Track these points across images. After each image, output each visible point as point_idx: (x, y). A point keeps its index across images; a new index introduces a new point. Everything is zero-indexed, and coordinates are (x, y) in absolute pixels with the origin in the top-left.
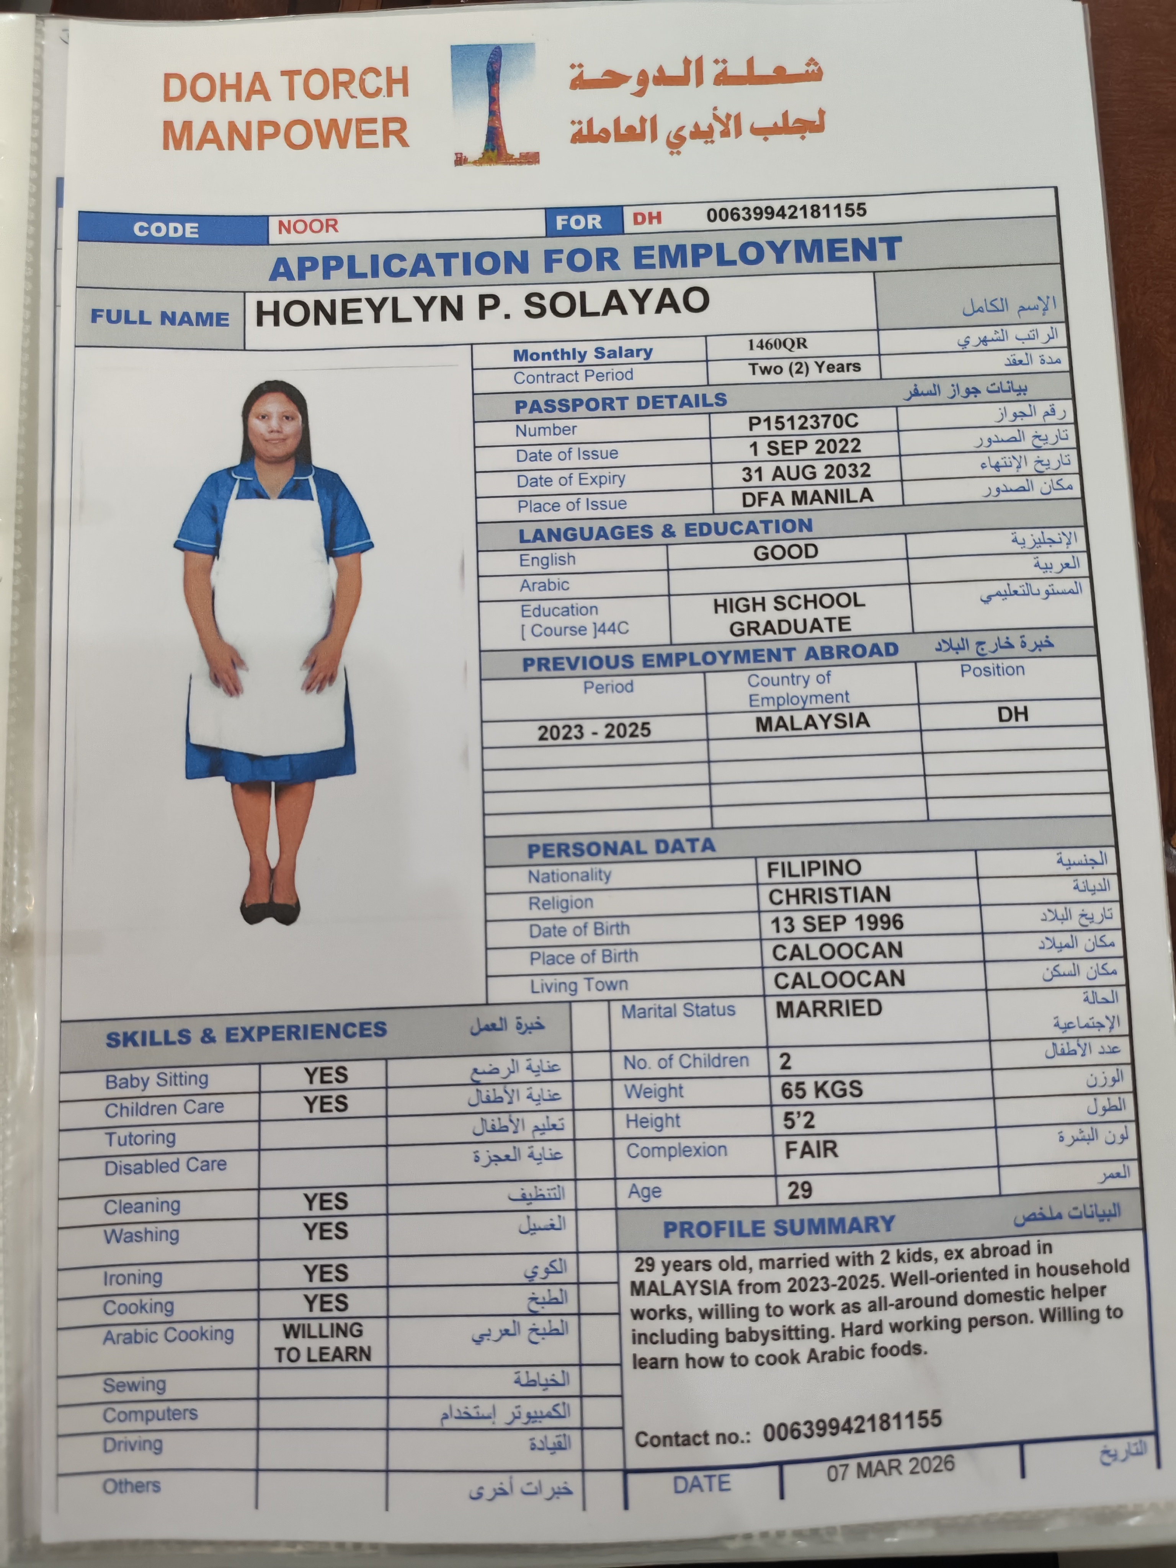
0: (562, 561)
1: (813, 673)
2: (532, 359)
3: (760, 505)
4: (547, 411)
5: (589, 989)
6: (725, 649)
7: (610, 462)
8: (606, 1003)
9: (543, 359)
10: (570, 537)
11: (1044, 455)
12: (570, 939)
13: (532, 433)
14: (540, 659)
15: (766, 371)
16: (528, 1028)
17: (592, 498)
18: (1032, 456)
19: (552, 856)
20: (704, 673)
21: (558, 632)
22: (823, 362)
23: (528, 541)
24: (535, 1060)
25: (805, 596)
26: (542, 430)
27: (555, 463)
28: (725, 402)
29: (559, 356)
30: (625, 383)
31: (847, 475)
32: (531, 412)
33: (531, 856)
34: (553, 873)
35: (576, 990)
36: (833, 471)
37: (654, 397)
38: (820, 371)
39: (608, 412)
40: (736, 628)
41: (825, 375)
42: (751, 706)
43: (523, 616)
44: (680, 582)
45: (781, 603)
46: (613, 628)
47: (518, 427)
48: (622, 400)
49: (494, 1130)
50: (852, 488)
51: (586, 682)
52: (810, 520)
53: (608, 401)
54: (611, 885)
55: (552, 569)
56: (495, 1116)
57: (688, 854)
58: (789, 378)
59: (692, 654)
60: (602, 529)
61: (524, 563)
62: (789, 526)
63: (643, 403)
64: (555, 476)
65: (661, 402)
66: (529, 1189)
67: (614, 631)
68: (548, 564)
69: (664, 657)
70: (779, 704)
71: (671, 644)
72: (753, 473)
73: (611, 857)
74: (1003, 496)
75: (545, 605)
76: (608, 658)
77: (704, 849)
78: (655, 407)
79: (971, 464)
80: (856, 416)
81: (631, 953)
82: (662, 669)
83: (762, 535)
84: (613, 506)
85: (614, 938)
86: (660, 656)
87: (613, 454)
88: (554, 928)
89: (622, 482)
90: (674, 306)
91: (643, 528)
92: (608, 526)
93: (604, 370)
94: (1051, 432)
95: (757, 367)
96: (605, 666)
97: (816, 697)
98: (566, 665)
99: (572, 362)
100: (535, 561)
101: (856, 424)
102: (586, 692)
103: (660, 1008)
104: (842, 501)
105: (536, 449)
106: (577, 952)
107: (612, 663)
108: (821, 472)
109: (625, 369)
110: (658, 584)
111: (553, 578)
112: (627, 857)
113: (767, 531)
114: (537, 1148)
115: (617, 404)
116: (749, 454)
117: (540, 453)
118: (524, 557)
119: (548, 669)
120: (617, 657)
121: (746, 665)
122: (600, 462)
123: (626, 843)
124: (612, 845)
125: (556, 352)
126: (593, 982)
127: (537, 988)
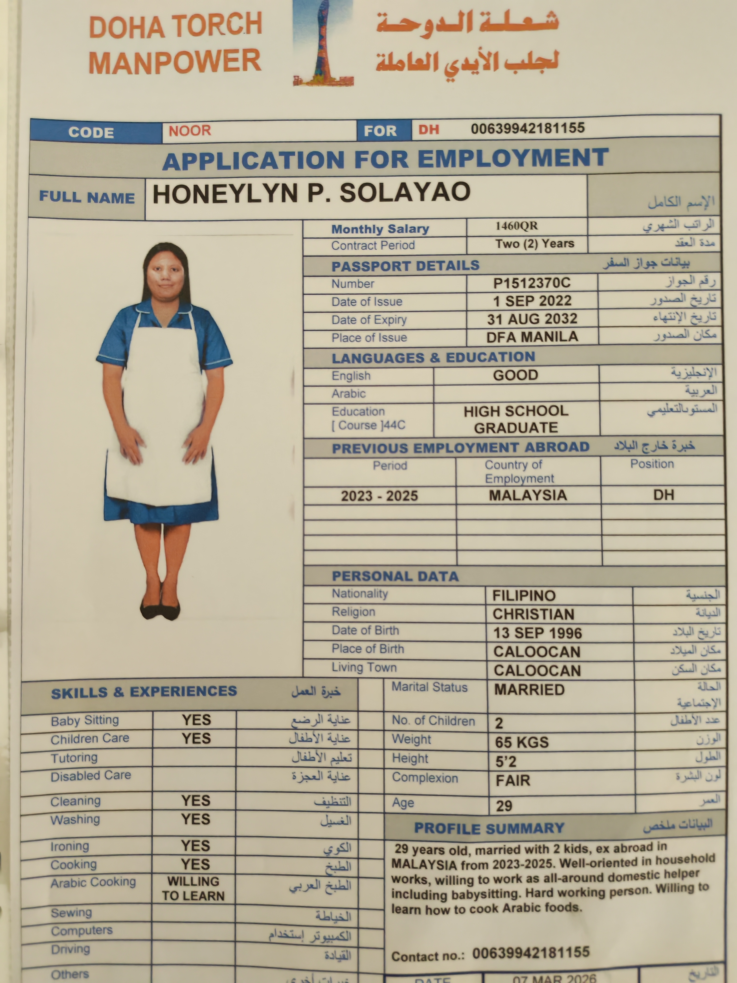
0: (361, 377)
1: (530, 461)
2: (345, 232)
3: (499, 341)
4: (354, 270)
5: (371, 670)
6: (470, 442)
7: (396, 308)
8: (382, 680)
9: (353, 232)
10: (367, 360)
11: (698, 312)
12: (359, 636)
13: (343, 286)
14: (344, 445)
15: (507, 245)
16: (329, 694)
17: (383, 333)
18: (690, 313)
19: (349, 580)
20: (456, 458)
21: (357, 426)
22: (548, 240)
23: (338, 362)
24: (334, 715)
25: (527, 407)
26: (350, 284)
27: (359, 307)
28: (478, 267)
29: (364, 230)
30: (409, 252)
31: (561, 322)
32: (343, 270)
33: (334, 579)
34: (349, 591)
35: (362, 670)
36: (551, 318)
37: (429, 262)
38: (546, 246)
39: (397, 272)
40: (479, 427)
41: (549, 249)
42: (487, 482)
43: (334, 415)
44: (442, 394)
45: (510, 411)
46: (395, 425)
47: (333, 281)
48: (407, 263)
49: (306, 760)
50: (563, 330)
51: (375, 462)
52: (533, 353)
53: (396, 264)
54: (387, 601)
55: (354, 382)
56: (307, 751)
57: (440, 582)
58: (524, 251)
59: (447, 445)
60: (389, 355)
61: (335, 377)
62: (519, 357)
63: (421, 266)
64: (358, 316)
65: (434, 265)
66: (328, 798)
67: (395, 427)
68: (351, 379)
69: (429, 446)
70: (505, 482)
71: (434, 437)
72: (495, 319)
73: (388, 582)
74: (668, 341)
75: (349, 407)
76: (390, 445)
77: (451, 579)
78: (429, 269)
79: (647, 317)
80: (569, 279)
81: (400, 647)
82: (427, 454)
83: (500, 363)
84: (397, 339)
85: (388, 637)
86: (426, 445)
87: (399, 302)
88: (349, 628)
89: (404, 322)
90: (445, 195)
91: (418, 356)
92: (394, 353)
93: (395, 241)
94: (704, 296)
95: (501, 243)
96: (388, 451)
97: (531, 478)
98: (362, 450)
99: (373, 235)
100: (343, 376)
101: (569, 285)
102: (374, 468)
103: (417, 685)
104: (557, 340)
105: (345, 297)
106: (364, 645)
107: (393, 449)
108: (543, 319)
109: (409, 241)
110: (426, 394)
111: (355, 389)
112: (399, 582)
113: (503, 360)
114: (334, 772)
115: (403, 266)
116: (493, 306)
117: (348, 300)
118: (335, 374)
119: (349, 452)
120: (396, 445)
121: (484, 454)
122: (389, 308)
123: (399, 573)
124: (389, 574)
125: (361, 228)
126: (373, 666)
127: (336, 668)
